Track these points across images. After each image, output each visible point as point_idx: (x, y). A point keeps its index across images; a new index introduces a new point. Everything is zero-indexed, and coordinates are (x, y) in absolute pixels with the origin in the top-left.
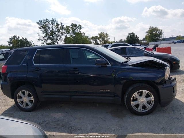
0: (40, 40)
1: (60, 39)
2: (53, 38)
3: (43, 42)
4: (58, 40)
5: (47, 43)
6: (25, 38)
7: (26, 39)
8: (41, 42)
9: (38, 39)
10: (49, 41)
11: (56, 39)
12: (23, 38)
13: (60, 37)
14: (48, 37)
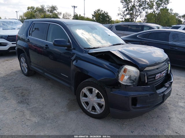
0: (119, 15)
1: (139, 15)
2: (132, 13)
3: (122, 17)
4: (137, 15)
5: (126, 18)
6: (107, 12)
7: (107, 14)
8: (120, 16)
9: (118, 14)
10: (128, 17)
11: (136, 14)
12: (104, 12)
13: (140, 13)
14: (128, 12)
